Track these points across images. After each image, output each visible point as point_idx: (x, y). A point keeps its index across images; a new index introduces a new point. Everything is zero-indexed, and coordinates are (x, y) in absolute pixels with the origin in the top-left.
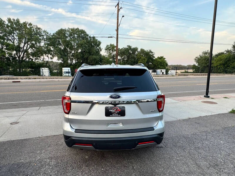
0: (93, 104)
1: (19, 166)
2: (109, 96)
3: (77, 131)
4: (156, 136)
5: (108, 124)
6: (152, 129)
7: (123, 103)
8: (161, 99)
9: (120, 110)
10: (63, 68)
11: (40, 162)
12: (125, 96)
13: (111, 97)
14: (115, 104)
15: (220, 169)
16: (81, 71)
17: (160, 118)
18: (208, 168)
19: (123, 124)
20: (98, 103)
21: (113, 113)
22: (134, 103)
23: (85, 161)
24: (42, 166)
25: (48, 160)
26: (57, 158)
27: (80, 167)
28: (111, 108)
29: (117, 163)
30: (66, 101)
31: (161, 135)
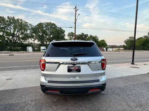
0: (60, 64)
1: (11, 105)
2: (70, 59)
3: (49, 82)
4: (101, 85)
5: (69, 77)
6: (98, 81)
7: (79, 64)
9: (77, 68)
10: (41, 47)
11: (25, 103)
12: (81, 59)
13: (71, 60)
14: (74, 64)
15: (144, 108)
16: (52, 44)
17: (104, 74)
18: (136, 107)
19: (79, 77)
20: (62, 64)
22: (86, 63)
23: (54, 103)
24: (26, 105)
25: (30, 102)
26: (35, 101)
27: (51, 106)
28: (72, 67)
29: (75, 104)
31: (104, 85)
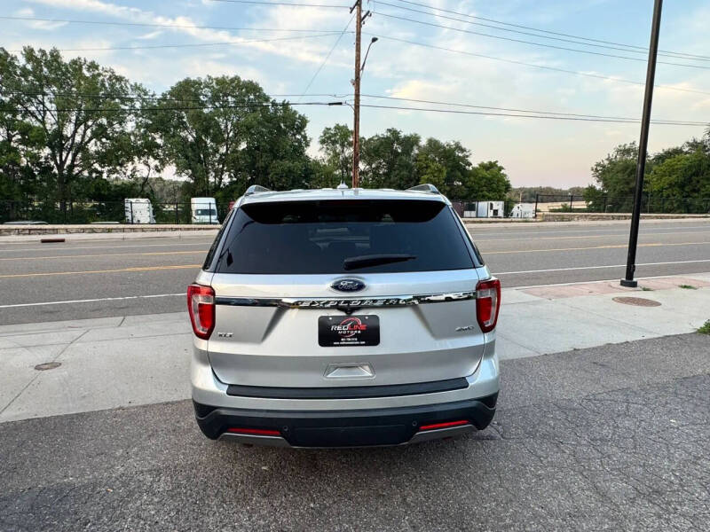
0: (281, 307)
1: (62, 494)
2: (331, 284)
3: (234, 390)
4: (474, 404)
5: (327, 370)
6: (461, 383)
7: (373, 305)
8: (489, 294)
9: (363, 327)
10: (194, 200)
11: (125, 484)
12: (379, 284)
13: (336, 287)
14: (349, 309)
15: (669, 503)
16: (246, 208)
17: (487, 351)
18: (633, 501)
19: (373, 369)
20: (296, 305)
21: (343, 336)
22: (408, 304)
23: (260, 480)
24: (130, 494)
25: (149, 478)
26: (174, 471)
27: (245, 500)
28: (338, 321)
29: (356, 486)
30: (200, 299)
31: (490, 401)
